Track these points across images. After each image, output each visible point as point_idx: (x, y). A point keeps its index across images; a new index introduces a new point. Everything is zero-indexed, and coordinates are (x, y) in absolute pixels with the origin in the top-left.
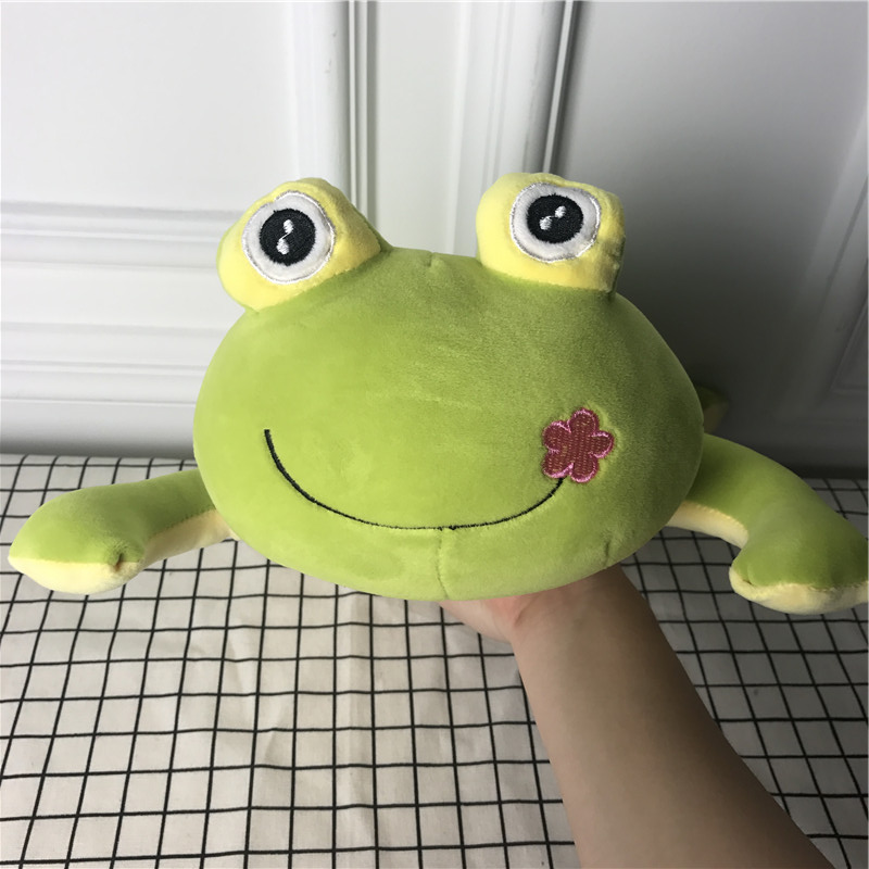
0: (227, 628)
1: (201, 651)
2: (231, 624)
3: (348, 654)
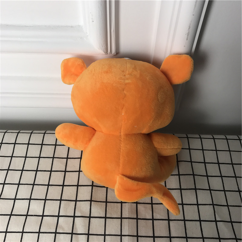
0: (74, 217)
2: (76, 215)
3: (127, 234)
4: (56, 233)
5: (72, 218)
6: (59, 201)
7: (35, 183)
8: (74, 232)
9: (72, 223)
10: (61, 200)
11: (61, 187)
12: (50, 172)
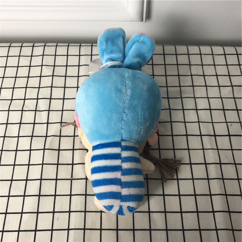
1: (28, 107)
4: (22, 111)
5: (36, 100)
6: (25, 89)
7: (5, 76)
8: (37, 110)
9: (36, 104)
10: (26, 88)
11: (27, 78)
12: (17, 68)
